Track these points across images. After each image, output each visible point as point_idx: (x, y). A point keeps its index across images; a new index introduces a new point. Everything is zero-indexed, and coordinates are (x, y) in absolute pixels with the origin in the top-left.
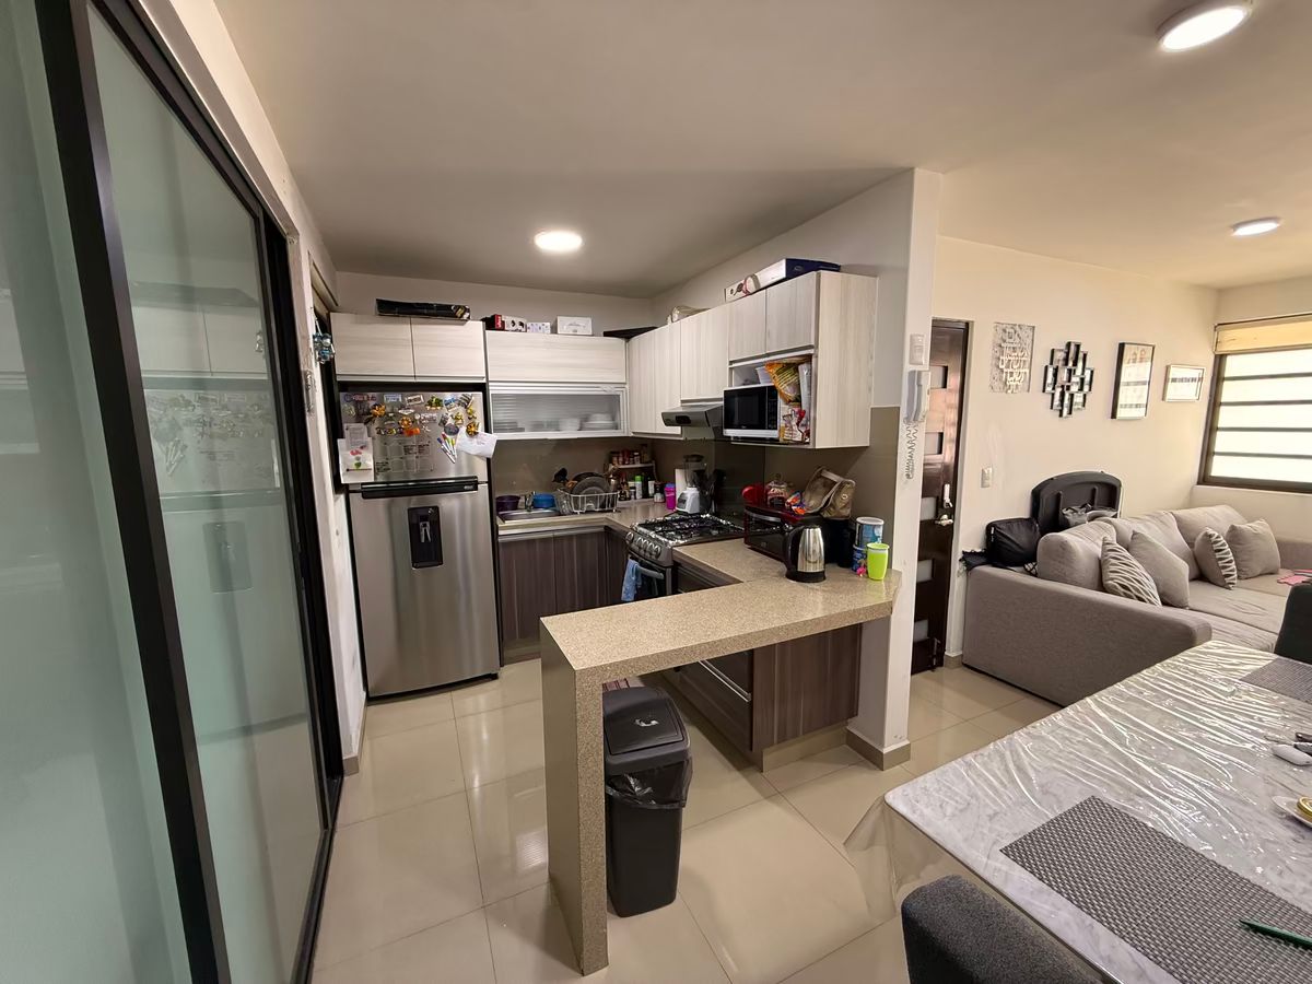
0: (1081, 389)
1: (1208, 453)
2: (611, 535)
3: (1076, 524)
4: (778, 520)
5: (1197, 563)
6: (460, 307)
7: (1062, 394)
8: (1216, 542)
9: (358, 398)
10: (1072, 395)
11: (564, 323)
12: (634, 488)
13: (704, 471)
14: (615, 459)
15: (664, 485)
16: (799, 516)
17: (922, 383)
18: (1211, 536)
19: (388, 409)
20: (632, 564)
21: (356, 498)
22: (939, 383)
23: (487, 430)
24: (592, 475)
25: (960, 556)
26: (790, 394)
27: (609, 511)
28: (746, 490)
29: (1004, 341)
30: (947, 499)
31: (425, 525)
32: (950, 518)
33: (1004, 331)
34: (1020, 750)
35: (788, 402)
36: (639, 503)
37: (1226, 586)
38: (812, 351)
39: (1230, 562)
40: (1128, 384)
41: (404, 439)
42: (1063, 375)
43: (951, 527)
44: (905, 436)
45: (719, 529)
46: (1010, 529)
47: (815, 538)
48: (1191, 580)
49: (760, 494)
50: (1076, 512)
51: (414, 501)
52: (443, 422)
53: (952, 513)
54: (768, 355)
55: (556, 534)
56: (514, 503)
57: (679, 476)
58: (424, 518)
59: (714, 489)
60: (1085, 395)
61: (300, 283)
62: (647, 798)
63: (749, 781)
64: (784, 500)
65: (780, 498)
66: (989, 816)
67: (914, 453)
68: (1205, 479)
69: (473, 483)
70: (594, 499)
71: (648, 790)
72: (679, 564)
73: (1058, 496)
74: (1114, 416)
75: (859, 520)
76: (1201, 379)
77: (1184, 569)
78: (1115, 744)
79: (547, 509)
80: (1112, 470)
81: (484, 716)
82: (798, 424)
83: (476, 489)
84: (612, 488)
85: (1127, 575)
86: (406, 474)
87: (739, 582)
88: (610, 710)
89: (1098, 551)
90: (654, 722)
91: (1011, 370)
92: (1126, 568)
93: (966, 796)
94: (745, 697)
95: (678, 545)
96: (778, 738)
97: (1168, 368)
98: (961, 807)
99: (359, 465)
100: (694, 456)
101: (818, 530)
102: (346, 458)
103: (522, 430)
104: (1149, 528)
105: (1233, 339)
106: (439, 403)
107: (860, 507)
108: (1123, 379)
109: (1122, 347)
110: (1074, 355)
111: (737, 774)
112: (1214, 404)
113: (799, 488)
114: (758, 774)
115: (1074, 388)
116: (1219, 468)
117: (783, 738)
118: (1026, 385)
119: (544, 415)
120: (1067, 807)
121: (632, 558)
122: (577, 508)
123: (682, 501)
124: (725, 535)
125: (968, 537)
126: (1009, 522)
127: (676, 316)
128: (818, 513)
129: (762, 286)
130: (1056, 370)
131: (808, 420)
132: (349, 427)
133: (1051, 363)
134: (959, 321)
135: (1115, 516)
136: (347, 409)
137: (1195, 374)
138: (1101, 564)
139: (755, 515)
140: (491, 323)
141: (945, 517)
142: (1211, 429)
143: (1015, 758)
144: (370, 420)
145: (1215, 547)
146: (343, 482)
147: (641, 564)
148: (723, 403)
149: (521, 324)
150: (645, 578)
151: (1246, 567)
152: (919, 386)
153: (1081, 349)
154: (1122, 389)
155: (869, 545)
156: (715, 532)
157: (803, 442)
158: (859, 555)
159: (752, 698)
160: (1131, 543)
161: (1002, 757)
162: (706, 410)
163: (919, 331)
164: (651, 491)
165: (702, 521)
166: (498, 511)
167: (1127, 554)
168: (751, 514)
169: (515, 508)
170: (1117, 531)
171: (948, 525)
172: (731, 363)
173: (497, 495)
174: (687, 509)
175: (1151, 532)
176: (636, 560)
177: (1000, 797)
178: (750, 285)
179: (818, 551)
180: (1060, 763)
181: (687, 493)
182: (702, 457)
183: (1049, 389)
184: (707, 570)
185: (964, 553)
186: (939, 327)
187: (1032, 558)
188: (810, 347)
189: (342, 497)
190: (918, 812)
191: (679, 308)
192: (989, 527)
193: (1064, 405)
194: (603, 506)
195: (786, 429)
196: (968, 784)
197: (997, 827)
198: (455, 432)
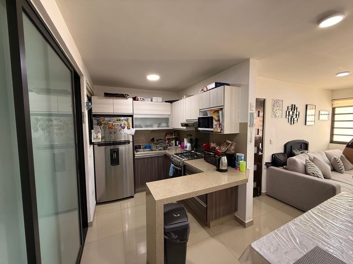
0: (296, 117)
1: (332, 135)
2: (166, 157)
3: (297, 155)
4: (214, 154)
5: (333, 166)
6: (126, 94)
7: (291, 118)
8: (338, 160)
9: (98, 119)
10: (294, 119)
11: (154, 99)
12: (173, 143)
13: (192, 139)
14: (168, 135)
15: (181, 142)
16: (219, 153)
17: (254, 116)
18: (336, 158)
19: (106, 122)
20: (172, 165)
21: (96, 146)
22: (258, 116)
23: (133, 127)
24: (161, 140)
25: (265, 163)
26: (217, 119)
27: (166, 150)
28: (204, 145)
29: (275, 104)
30: (260, 147)
31: (115, 154)
32: (261, 153)
33: (275, 101)
34: (291, 229)
35: (216, 121)
36: (174, 147)
37: (341, 173)
38: (223, 107)
39: (342, 166)
40: (309, 115)
41: (110, 130)
42: (291, 113)
43: (262, 155)
44: (249, 131)
45: (196, 155)
46: (279, 156)
47: (224, 159)
48: (331, 171)
49: (208, 146)
50: (296, 151)
51: (112, 147)
52: (121, 125)
53: (262, 151)
54: (210, 108)
55: (151, 156)
56: (139, 147)
57: (185, 140)
58: (114, 152)
59: (195, 144)
60: (297, 119)
61: (83, 88)
62: (176, 239)
63: (207, 231)
64: (215, 148)
65: (214, 147)
66: (285, 253)
67: (252, 135)
68: (332, 142)
69: (128, 142)
70: (162, 146)
71: (176, 237)
72: (186, 166)
73: (292, 146)
74: (306, 124)
75: (237, 154)
76: (329, 114)
77: (329, 168)
78: (321, 227)
79: (149, 149)
80: (306, 139)
81: (129, 208)
82: (219, 127)
83: (129, 144)
84: (167, 143)
85: (314, 170)
86: (110, 140)
87: (203, 172)
88: (166, 211)
89: (305, 163)
90: (179, 215)
91: (277, 112)
92: (313, 168)
93: (277, 246)
94: (205, 206)
95: (185, 160)
96: (215, 218)
97: (319, 111)
98: (275, 249)
99: (97, 137)
100: (190, 135)
101: (225, 157)
102: (94, 135)
103: (142, 127)
104: (318, 156)
105: (337, 103)
106: (120, 120)
107: (237, 150)
108: (308, 114)
109: (307, 106)
110: (294, 108)
111: (203, 229)
112: (333, 121)
113: (219, 144)
114: (209, 229)
115: (294, 117)
116: (336, 139)
117: (216, 218)
118: (281, 116)
119: (148, 123)
120: (309, 250)
121: (172, 163)
122: (157, 149)
123: (186, 147)
124: (199, 157)
125: (267, 158)
126: (278, 154)
127: (185, 97)
128: (225, 152)
129: (208, 89)
130: (289, 112)
131: (222, 126)
132: (95, 126)
133: (288, 110)
134: (262, 99)
135: (308, 152)
136: (95, 122)
137: (327, 113)
138: (305, 166)
139: (207, 152)
140: (134, 99)
141: (260, 152)
142: (332, 128)
143: (290, 232)
144: (101, 125)
145: (338, 161)
146: (92, 142)
147: (175, 165)
148: (198, 121)
149: (143, 99)
150: (176, 169)
151: (346, 167)
152: (253, 117)
153: (296, 106)
154: (308, 117)
155: (240, 162)
156: (195, 156)
157: (220, 132)
158: (237, 164)
159: (207, 205)
160: (313, 160)
161: (286, 231)
162: (193, 123)
163: (252, 101)
164: (177, 144)
165: (192, 153)
166: (135, 149)
167: (313, 163)
168: (206, 152)
169: (140, 148)
170: (309, 157)
171: (261, 155)
172: (200, 110)
173: (135, 145)
174: (188, 149)
175: (318, 157)
176: (173, 164)
177: (287, 246)
178: (205, 89)
179: (225, 163)
180: (304, 233)
181: (187, 145)
182: (192, 135)
183: (287, 117)
184: (193, 168)
185: (266, 163)
186: (257, 100)
187: (286, 164)
188: (222, 106)
189: (92, 146)
190: (262, 251)
191: (185, 95)
192: (273, 155)
193: (292, 121)
194: (164, 148)
195: (216, 128)
196: (277, 241)
197: (288, 257)
198: (124, 128)
